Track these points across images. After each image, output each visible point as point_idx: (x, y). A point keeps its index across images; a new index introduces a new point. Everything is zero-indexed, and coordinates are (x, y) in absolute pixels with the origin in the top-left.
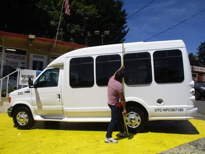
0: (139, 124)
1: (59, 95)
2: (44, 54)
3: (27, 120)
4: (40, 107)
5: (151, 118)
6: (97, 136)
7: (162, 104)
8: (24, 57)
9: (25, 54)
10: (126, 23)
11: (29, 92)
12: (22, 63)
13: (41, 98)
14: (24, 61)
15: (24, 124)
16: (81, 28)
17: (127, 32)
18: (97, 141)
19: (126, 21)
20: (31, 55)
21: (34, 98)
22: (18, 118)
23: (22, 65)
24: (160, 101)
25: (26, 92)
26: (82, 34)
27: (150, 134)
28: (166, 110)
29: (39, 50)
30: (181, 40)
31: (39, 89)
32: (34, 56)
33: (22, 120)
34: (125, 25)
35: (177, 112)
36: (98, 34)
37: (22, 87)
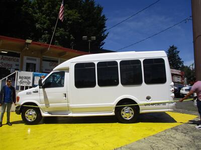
0: (132, 116)
1: (65, 95)
2: (37, 57)
3: (35, 117)
4: (47, 105)
5: (141, 112)
6: (100, 127)
7: (150, 100)
8: (18, 60)
9: (19, 57)
10: (105, 27)
11: (37, 92)
12: (16, 65)
13: (48, 97)
14: (17, 63)
15: (33, 120)
16: (65, 31)
17: (106, 36)
18: (102, 130)
19: (106, 25)
20: (25, 58)
21: (42, 97)
22: (26, 115)
23: (16, 67)
24: (148, 98)
25: (34, 92)
26: (66, 37)
27: (140, 124)
28: (153, 104)
29: (33, 53)
30: (164, 51)
31: (46, 89)
32: (28, 59)
33: (31, 116)
34: (105, 29)
35: (161, 106)
36: (86, 39)
37: (20, 87)
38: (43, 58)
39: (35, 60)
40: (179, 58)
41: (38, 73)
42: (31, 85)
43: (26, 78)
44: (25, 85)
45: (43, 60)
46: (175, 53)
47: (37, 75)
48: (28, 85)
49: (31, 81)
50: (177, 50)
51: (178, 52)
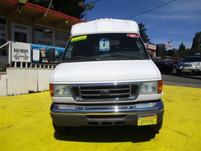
2: (28, 25)
8: (3, 27)
12: (2, 34)
20: (13, 25)
37: (16, 64)
38: (36, 26)
39: (25, 29)
40: (146, 36)
41: (36, 45)
42: (29, 60)
43: (22, 51)
44: (22, 60)
45: (36, 29)
46: (143, 31)
47: (36, 48)
48: (26, 61)
49: (29, 55)
50: (145, 27)
51: (146, 29)
